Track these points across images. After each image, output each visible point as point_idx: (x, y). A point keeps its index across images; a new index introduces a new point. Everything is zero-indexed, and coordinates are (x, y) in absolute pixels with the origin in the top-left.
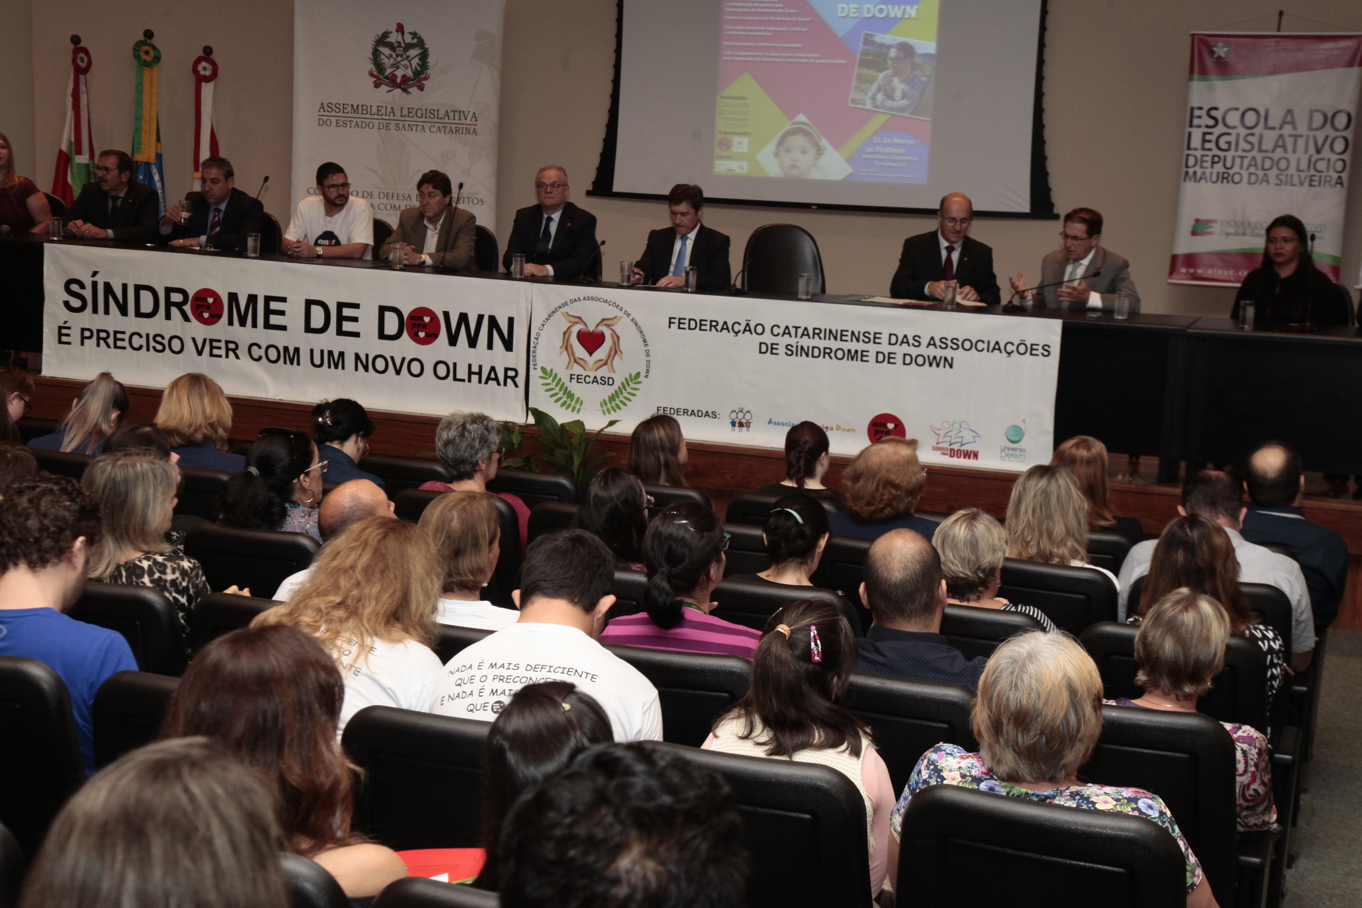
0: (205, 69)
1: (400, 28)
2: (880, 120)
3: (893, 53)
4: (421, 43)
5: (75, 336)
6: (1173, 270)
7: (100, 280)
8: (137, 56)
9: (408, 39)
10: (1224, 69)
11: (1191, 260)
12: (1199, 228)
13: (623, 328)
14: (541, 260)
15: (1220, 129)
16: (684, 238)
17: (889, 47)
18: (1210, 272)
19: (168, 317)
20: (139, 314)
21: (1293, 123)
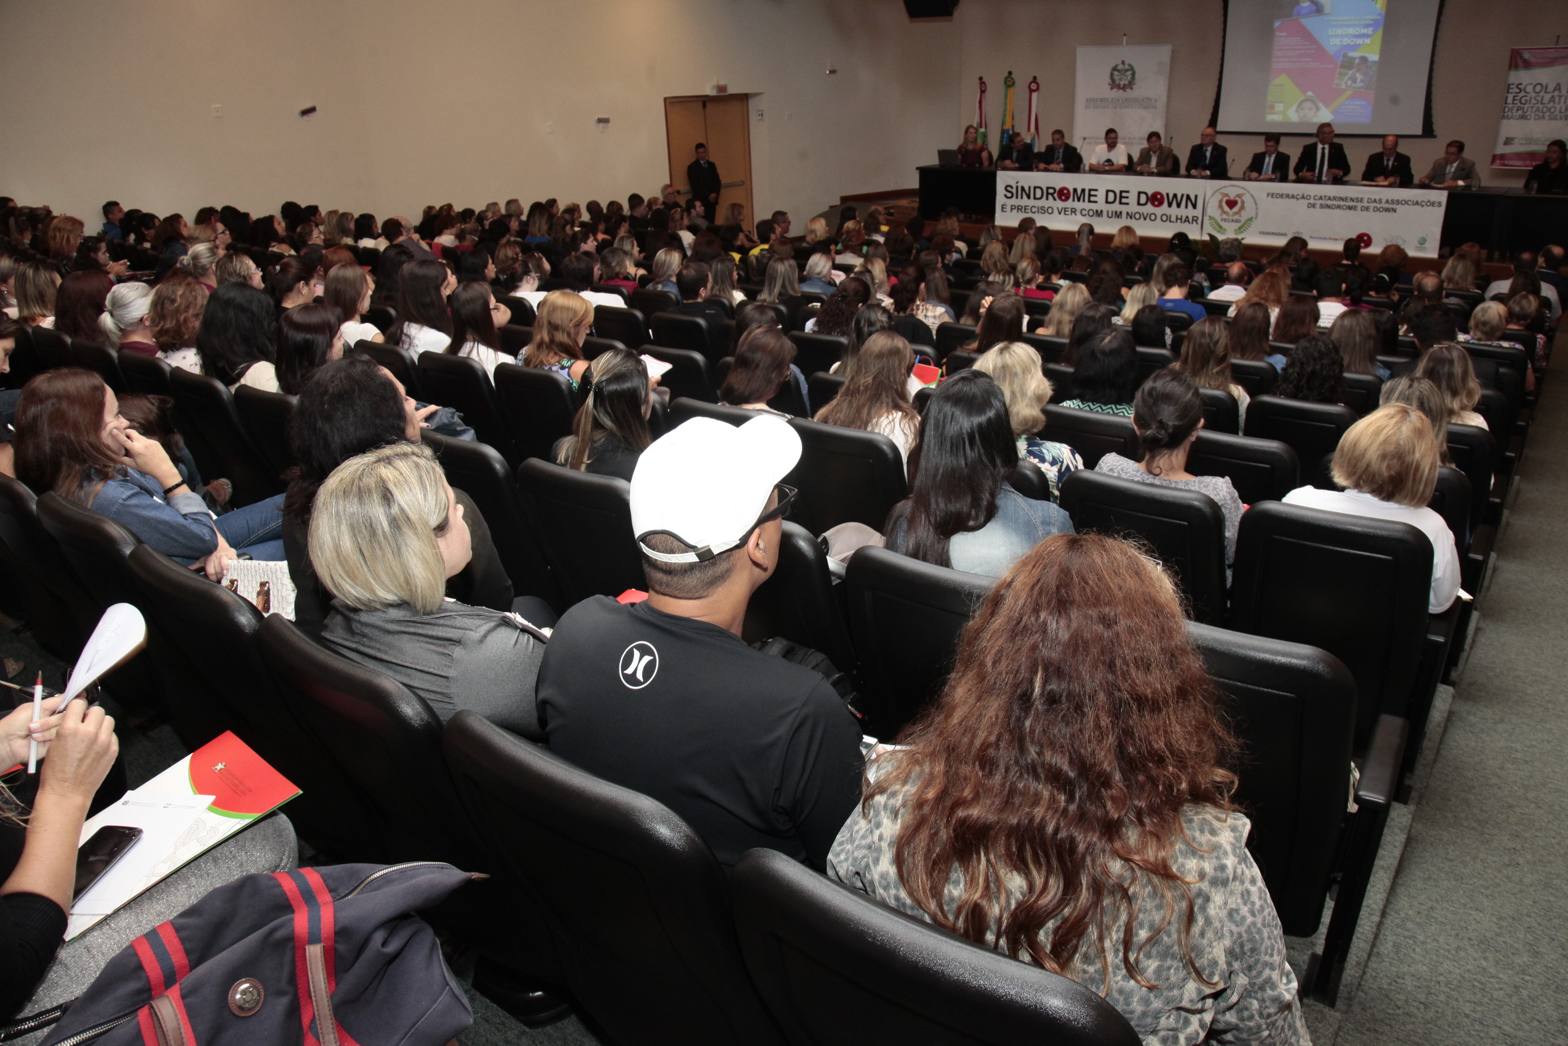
0: (1034, 86)
1: (1123, 63)
2: (1349, 93)
3: (1357, 61)
4: (1132, 68)
5: (1008, 208)
6: (1493, 161)
7: (1020, 185)
8: (1005, 83)
9: (1127, 67)
10: (1527, 65)
11: (1502, 157)
12: (1508, 141)
13: (1247, 199)
14: (1205, 168)
15: (1522, 94)
16: (1270, 156)
17: (1355, 58)
18: (1511, 163)
19: (1047, 199)
20: (1035, 198)
21: (1560, 89)
